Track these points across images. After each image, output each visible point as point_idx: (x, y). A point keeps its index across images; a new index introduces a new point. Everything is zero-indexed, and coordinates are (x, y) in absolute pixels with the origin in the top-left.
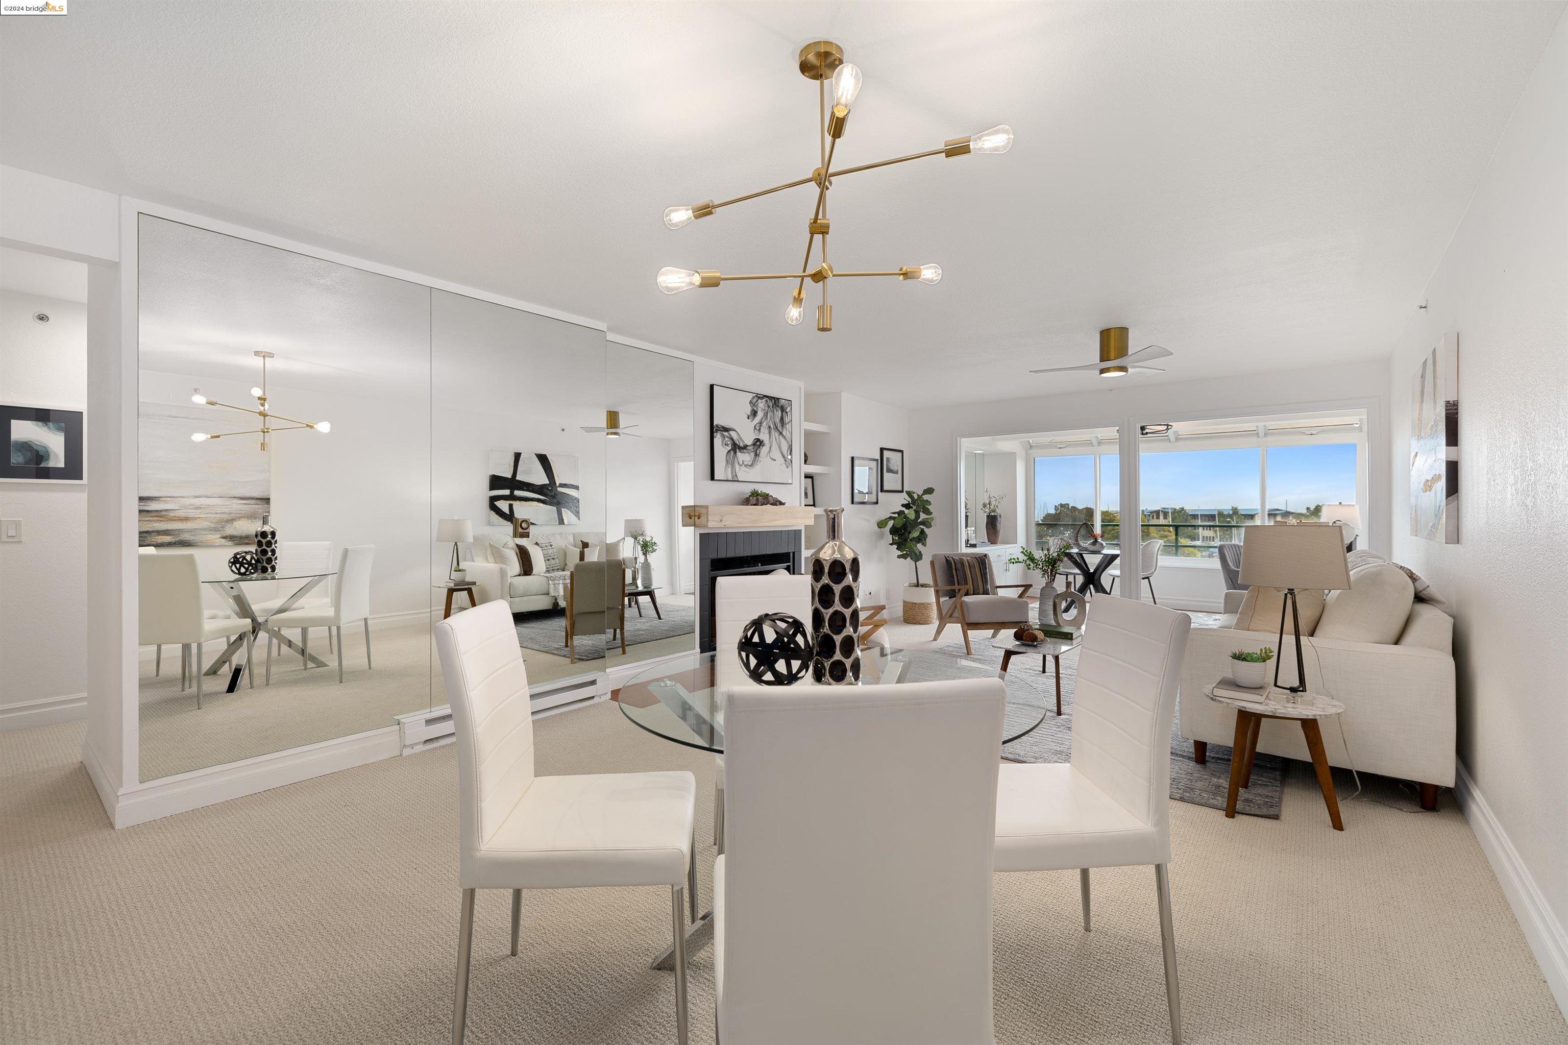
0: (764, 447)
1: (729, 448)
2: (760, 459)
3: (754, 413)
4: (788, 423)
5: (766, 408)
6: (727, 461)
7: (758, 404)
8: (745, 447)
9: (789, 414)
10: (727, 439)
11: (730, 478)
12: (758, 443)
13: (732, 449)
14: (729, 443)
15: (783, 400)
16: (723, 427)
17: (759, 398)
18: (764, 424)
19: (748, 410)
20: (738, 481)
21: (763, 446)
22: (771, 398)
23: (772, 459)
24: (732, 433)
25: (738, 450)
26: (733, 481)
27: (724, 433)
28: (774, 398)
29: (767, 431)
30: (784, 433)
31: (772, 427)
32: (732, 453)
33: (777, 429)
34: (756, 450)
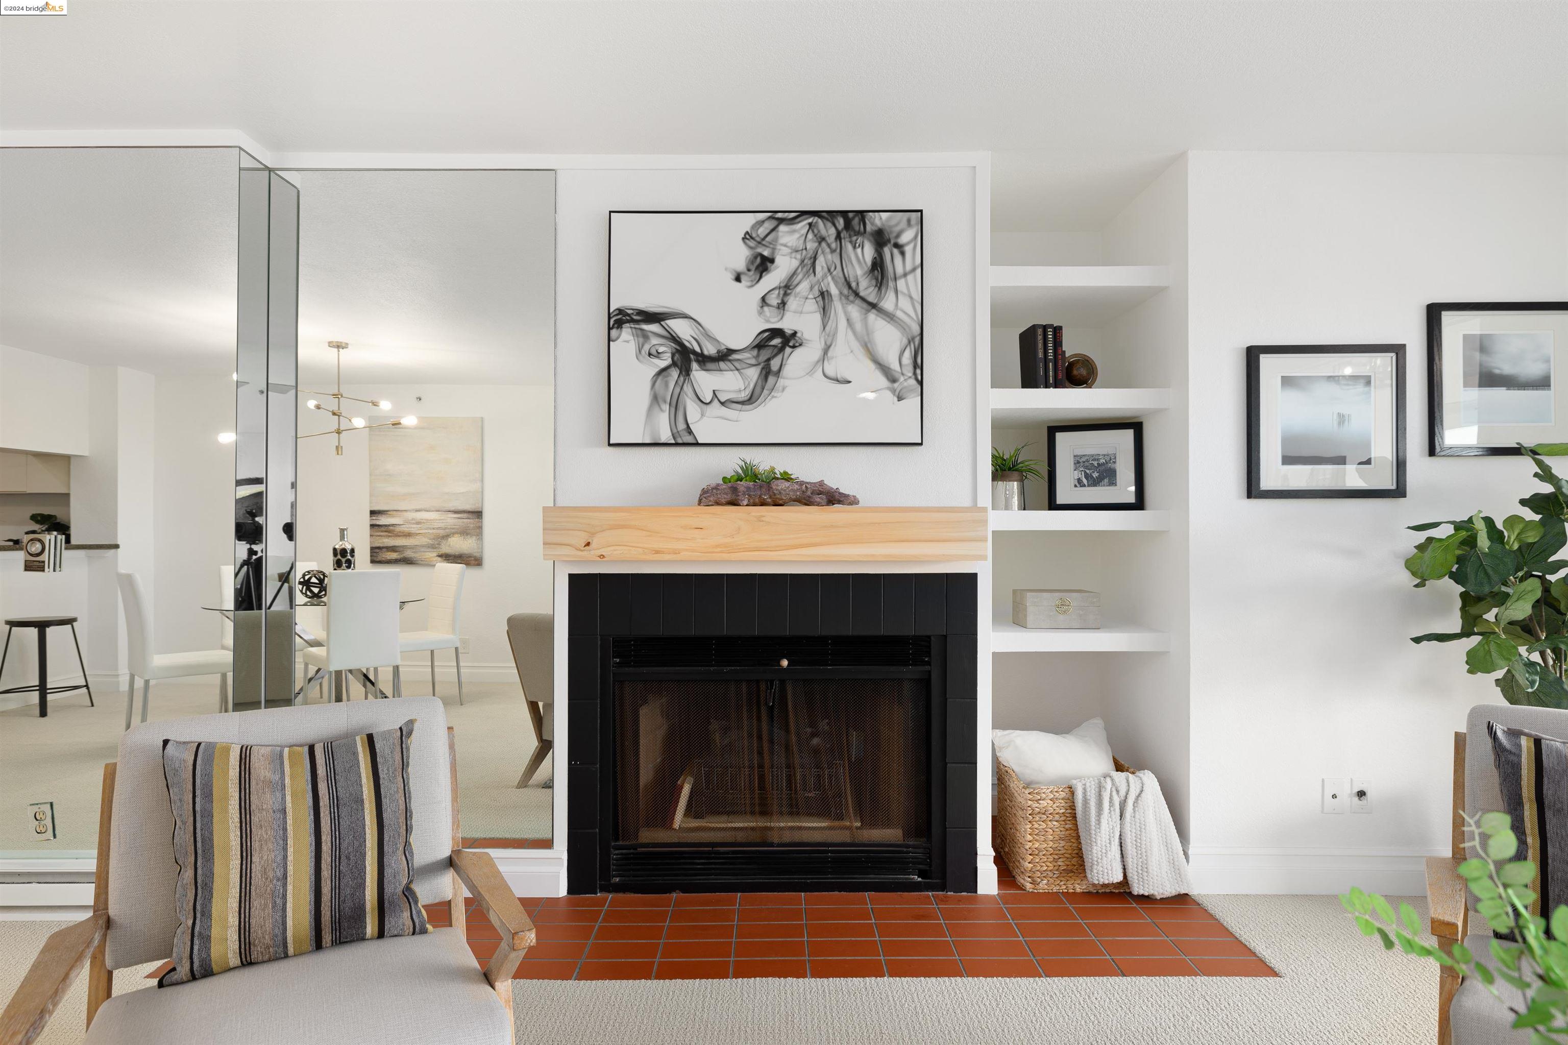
0: (798, 351)
1: (666, 361)
2: (781, 382)
3: (763, 264)
4: (905, 275)
5: (811, 245)
6: (656, 399)
7: (776, 240)
8: (725, 355)
9: (908, 249)
10: (655, 341)
11: (665, 435)
12: (777, 341)
13: (674, 364)
14: (661, 349)
15: (884, 215)
16: (640, 312)
17: (781, 221)
18: (803, 287)
19: (740, 256)
20: (697, 444)
21: (794, 347)
22: (829, 215)
23: (837, 380)
24: (681, 328)
25: (695, 365)
26: (677, 444)
27: (646, 327)
28: (844, 213)
29: (812, 305)
30: (888, 303)
31: (834, 291)
32: (675, 373)
33: (857, 294)
34: (769, 360)
